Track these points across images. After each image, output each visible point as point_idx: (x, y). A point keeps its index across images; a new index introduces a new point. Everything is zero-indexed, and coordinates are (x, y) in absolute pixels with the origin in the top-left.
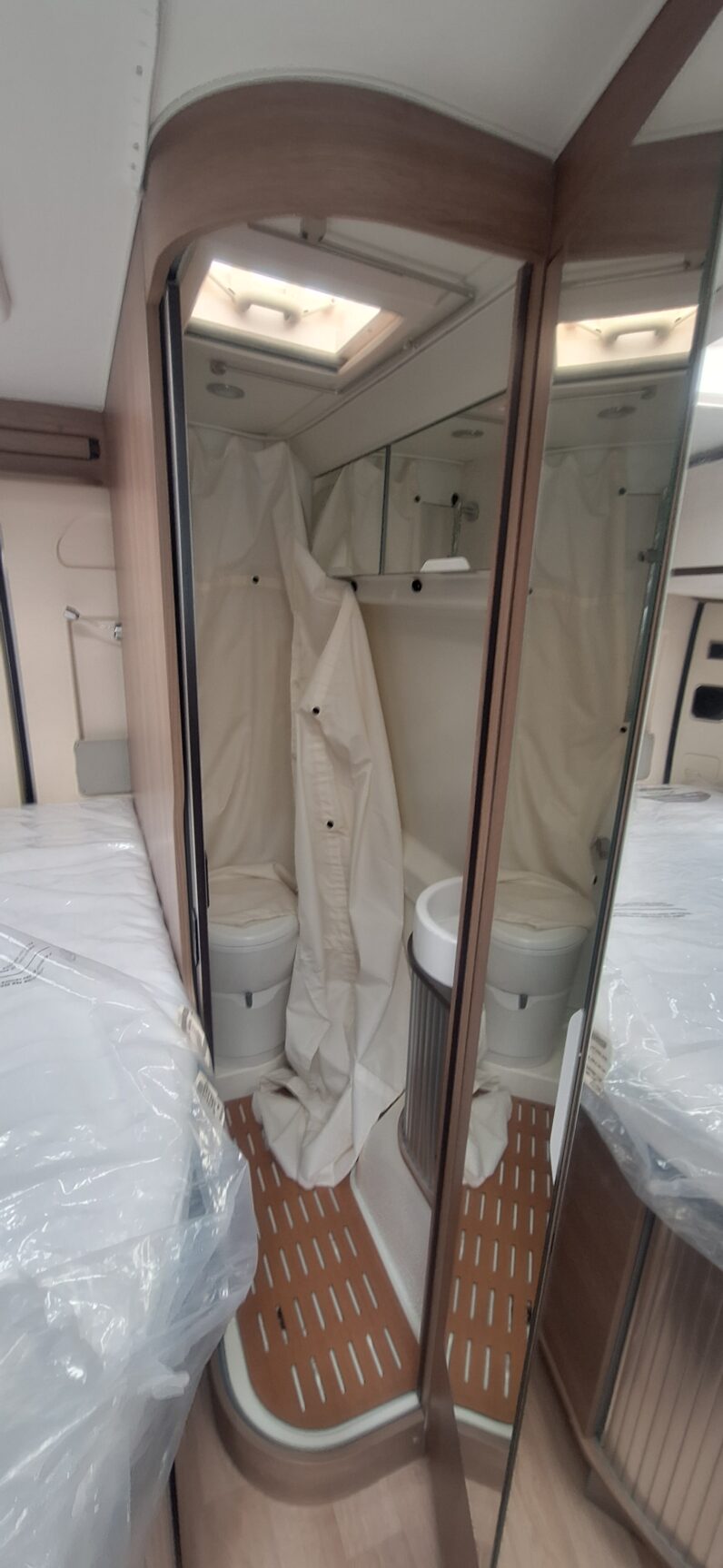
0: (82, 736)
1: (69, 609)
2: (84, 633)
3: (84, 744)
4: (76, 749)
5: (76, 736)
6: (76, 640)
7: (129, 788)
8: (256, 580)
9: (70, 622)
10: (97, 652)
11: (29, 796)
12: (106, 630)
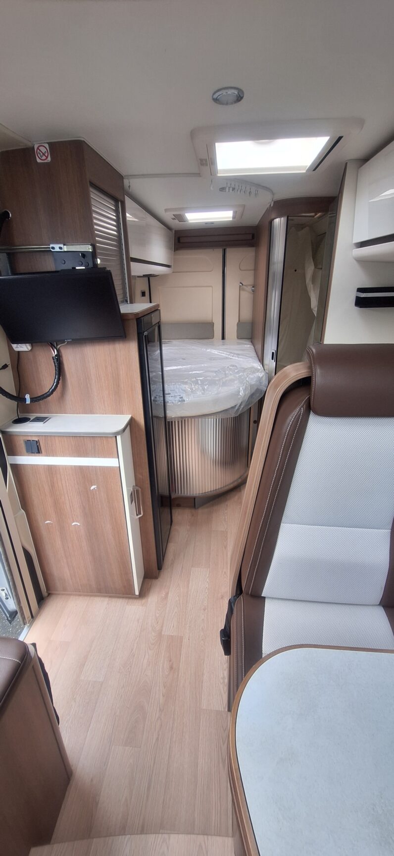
0: (239, 321)
1: (241, 283)
2: (243, 290)
3: (240, 324)
4: (237, 325)
5: (238, 321)
6: (241, 292)
7: (250, 337)
8: (296, 271)
9: (240, 286)
10: (247, 296)
11: (223, 338)
12: (250, 289)
